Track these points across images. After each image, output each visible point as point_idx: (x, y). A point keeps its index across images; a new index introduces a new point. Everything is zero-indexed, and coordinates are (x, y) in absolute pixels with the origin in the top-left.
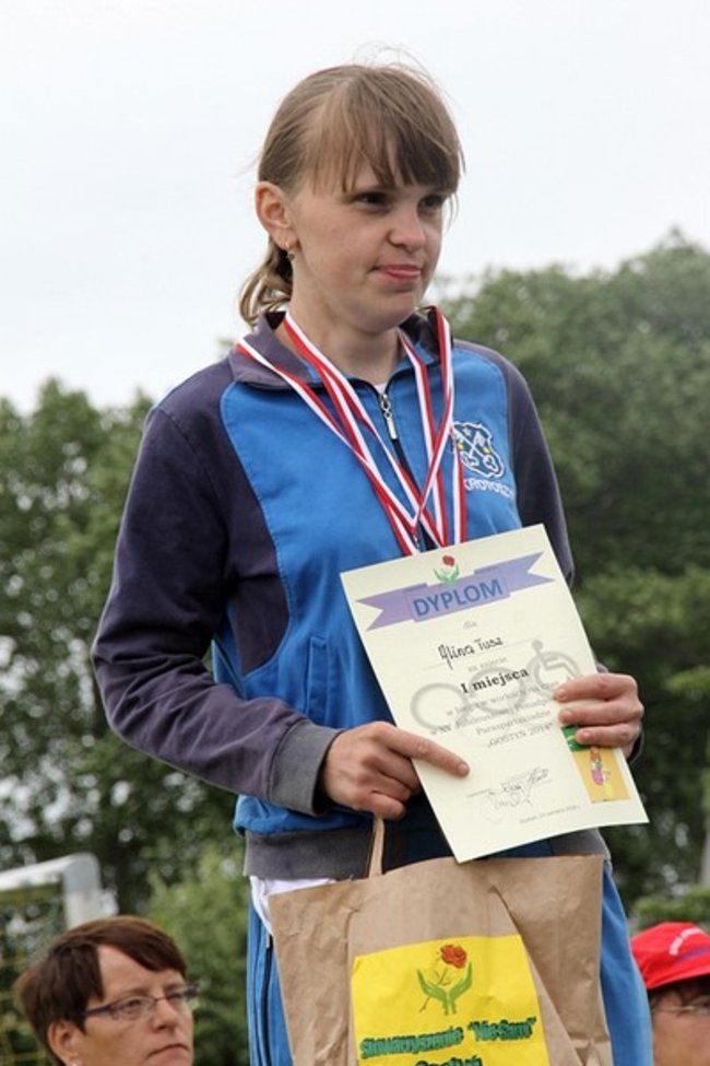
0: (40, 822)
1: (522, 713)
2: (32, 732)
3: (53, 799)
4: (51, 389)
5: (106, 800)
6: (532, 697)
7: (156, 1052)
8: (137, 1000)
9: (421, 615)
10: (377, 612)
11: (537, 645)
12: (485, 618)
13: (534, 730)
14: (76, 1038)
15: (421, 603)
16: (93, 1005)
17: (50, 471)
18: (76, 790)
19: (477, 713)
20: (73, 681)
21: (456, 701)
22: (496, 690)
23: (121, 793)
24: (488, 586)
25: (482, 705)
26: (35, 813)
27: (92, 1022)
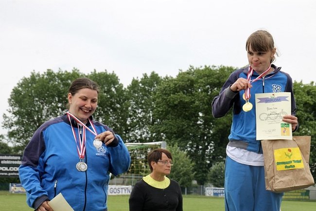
0: (141, 137)
1: (276, 120)
2: (142, 124)
3: (144, 134)
4: (153, 73)
5: (152, 135)
6: (278, 118)
7: (166, 170)
8: (166, 162)
9: (266, 102)
10: (259, 100)
11: (282, 110)
12: (276, 104)
13: (276, 123)
14: (155, 164)
15: (267, 100)
16: (160, 160)
17: (151, 86)
18: (147, 133)
19: (269, 119)
20: (150, 117)
21: (266, 116)
22: (273, 116)
23: (154, 134)
24: (278, 99)
25: (270, 118)
26: (141, 135)
27: (158, 163)
